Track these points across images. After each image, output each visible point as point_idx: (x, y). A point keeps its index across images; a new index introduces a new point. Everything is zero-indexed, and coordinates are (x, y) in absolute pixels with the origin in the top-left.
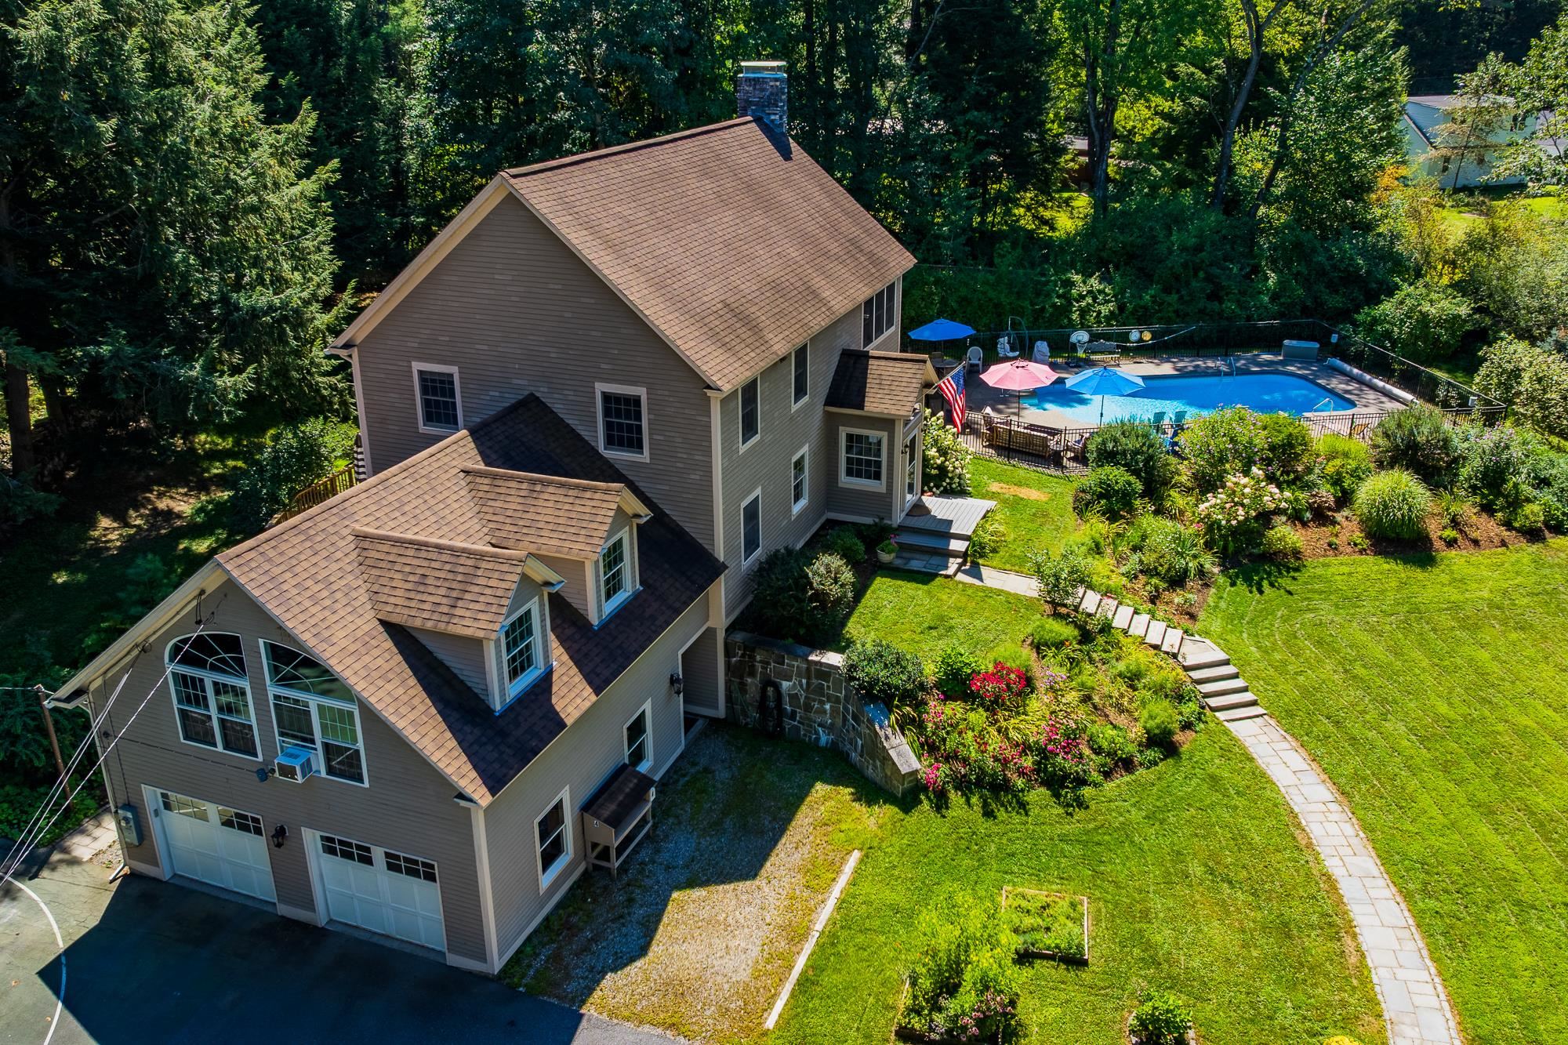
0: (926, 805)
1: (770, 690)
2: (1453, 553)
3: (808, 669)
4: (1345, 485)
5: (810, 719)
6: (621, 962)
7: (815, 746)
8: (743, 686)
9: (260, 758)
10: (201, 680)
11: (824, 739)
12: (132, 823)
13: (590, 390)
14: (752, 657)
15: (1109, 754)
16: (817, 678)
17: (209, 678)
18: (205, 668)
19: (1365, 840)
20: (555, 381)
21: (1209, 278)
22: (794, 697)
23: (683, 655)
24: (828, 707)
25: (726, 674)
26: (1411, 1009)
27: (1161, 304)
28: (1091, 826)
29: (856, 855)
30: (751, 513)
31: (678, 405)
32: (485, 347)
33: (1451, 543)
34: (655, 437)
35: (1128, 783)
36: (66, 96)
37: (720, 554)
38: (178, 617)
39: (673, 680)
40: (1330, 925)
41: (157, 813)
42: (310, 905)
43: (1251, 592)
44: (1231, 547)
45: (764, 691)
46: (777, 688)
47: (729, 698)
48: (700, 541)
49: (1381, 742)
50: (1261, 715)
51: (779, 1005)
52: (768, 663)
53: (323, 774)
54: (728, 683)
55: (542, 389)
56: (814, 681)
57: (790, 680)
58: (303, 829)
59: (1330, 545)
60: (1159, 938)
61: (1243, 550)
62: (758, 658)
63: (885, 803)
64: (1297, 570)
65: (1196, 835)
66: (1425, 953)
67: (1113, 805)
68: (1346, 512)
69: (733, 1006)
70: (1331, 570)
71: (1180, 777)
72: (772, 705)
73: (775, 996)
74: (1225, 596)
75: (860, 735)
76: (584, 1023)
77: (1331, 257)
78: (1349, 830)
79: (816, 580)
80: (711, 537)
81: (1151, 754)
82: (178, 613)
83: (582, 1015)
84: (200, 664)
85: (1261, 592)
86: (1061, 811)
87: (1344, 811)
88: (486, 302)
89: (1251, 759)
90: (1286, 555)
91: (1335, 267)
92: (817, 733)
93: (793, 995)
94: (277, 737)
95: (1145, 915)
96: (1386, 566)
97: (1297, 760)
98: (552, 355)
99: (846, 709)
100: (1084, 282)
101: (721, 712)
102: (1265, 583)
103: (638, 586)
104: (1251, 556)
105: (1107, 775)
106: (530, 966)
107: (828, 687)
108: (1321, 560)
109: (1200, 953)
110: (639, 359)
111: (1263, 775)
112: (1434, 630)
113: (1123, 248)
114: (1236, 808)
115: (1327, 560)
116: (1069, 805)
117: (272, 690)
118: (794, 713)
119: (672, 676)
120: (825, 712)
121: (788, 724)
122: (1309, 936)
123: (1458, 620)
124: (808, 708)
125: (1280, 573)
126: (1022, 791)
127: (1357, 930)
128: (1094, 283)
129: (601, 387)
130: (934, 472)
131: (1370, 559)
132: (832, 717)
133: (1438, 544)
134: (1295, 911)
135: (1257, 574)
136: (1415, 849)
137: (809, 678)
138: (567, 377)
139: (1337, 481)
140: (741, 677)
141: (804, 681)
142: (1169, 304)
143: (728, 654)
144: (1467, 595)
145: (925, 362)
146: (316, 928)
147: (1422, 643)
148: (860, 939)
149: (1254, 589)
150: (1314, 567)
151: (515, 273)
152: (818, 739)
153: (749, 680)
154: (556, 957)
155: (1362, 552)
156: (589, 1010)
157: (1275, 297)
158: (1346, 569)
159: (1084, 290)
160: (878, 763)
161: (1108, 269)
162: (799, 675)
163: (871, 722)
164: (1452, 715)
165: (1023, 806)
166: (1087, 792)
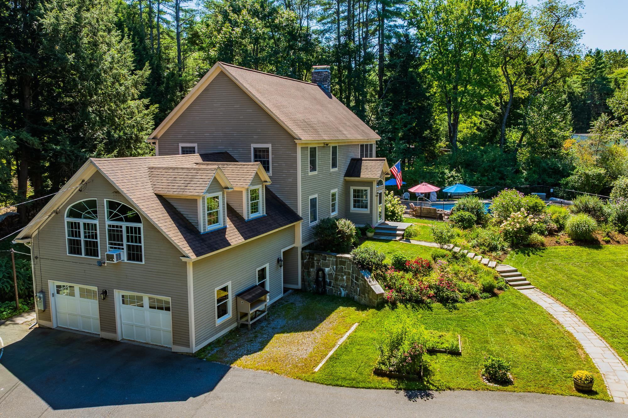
0: (387, 308)
1: (320, 273)
2: (609, 245)
3: (336, 261)
4: (561, 222)
5: (337, 285)
6: (249, 353)
7: (339, 297)
8: (309, 272)
9: (100, 258)
10: (79, 223)
11: (343, 293)
12: (42, 300)
13: (249, 147)
14: (313, 259)
15: (467, 292)
16: (340, 265)
17: (82, 221)
18: (81, 218)
19: (583, 322)
20: (235, 145)
21: (499, 172)
22: (330, 275)
23: (284, 252)
24: (345, 277)
25: (302, 268)
26: (613, 371)
27: (481, 180)
28: (461, 315)
29: (357, 324)
30: (313, 202)
31: (284, 150)
32: (208, 134)
33: (608, 242)
34: (274, 164)
35: (476, 303)
36: (57, 48)
37: (300, 213)
38: (73, 195)
39: (279, 260)
40: (571, 346)
41: (53, 295)
42: (114, 331)
43: (525, 256)
44: (515, 241)
45: (318, 273)
46: (323, 271)
47: (303, 280)
48: (292, 208)
49: (585, 295)
50: (533, 288)
51: (321, 365)
52: (320, 261)
53: (126, 261)
54: (303, 272)
55: (230, 149)
56: (339, 266)
57: (329, 267)
58: (114, 290)
59: (557, 242)
60: (494, 349)
61: (520, 243)
62: (315, 259)
63: (369, 309)
64: (544, 249)
65: (508, 320)
66: (616, 354)
67: (470, 310)
68: (563, 232)
69: (300, 365)
70: (557, 250)
71: (499, 303)
72: (321, 279)
73: (318, 363)
74: (514, 257)
75: (358, 286)
76: (232, 369)
77: (548, 164)
78: (575, 319)
79: (340, 226)
80: (296, 206)
81: (485, 294)
82: (72, 193)
83: (231, 367)
84: (79, 216)
85: (529, 256)
86: (447, 310)
87: (572, 314)
88: (210, 116)
89: (530, 299)
90: (538, 245)
91: (550, 168)
92: (340, 291)
93: (327, 362)
94: (108, 245)
95: (487, 342)
96: (581, 249)
97: (550, 300)
98: (235, 135)
99: (353, 277)
100: (450, 173)
101: (299, 286)
102: (531, 254)
103: (265, 214)
104: (524, 245)
105: (467, 300)
106: (209, 353)
107: (345, 268)
108: (554, 247)
109: (512, 353)
110: (269, 132)
111: (535, 304)
112: (605, 267)
113: (464, 161)
114: (524, 313)
115: (556, 247)
116: (450, 309)
117: (108, 222)
118: (330, 282)
119: (278, 259)
120: (344, 280)
121: (328, 288)
122: (562, 349)
123: (615, 264)
124: (336, 279)
125: (536, 250)
126: (430, 303)
127: (584, 347)
128: (453, 173)
129: (253, 146)
130: (390, 213)
131: (574, 247)
132: (347, 282)
133: (602, 242)
134: (554, 342)
135: (527, 250)
136: (606, 324)
137: (337, 265)
138: (240, 143)
139: (557, 221)
140: (308, 269)
141: (335, 267)
142: (484, 181)
143: (303, 258)
144: (617, 257)
145: (385, 160)
146: (116, 341)
147: (600, 270)
148: (358, 347)
149: (526, 255)
150: (551, 249)
151: (222, 103)
152: (341, 294)
153: (311, 270)
154: (222, 351)
155: (570, 244)
156: (234, 366)
157: (526, 179)
158: (564, 250)
159: (450, 175)
160: (366, 295)
161: (458, 167)
162: (333, 264)
163: (363, 277)
164: (616, 288)
165: (430, 308)
166: (458, 305)
